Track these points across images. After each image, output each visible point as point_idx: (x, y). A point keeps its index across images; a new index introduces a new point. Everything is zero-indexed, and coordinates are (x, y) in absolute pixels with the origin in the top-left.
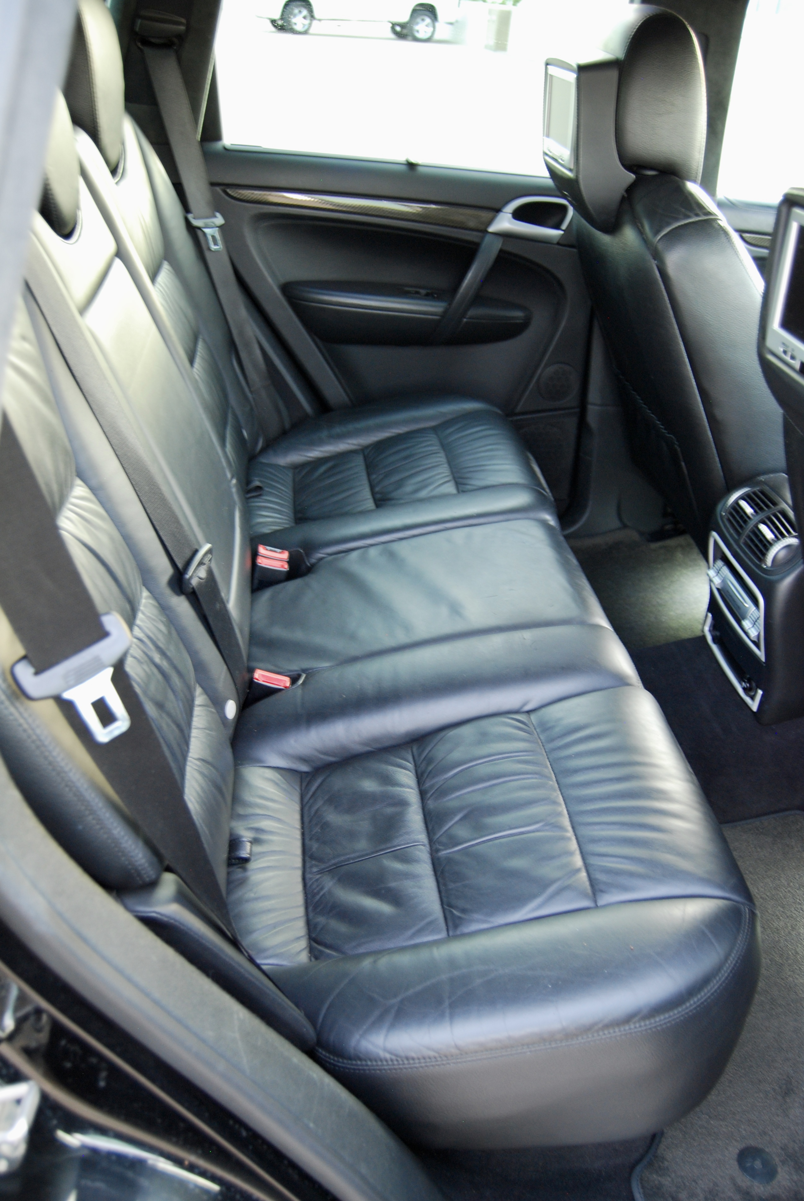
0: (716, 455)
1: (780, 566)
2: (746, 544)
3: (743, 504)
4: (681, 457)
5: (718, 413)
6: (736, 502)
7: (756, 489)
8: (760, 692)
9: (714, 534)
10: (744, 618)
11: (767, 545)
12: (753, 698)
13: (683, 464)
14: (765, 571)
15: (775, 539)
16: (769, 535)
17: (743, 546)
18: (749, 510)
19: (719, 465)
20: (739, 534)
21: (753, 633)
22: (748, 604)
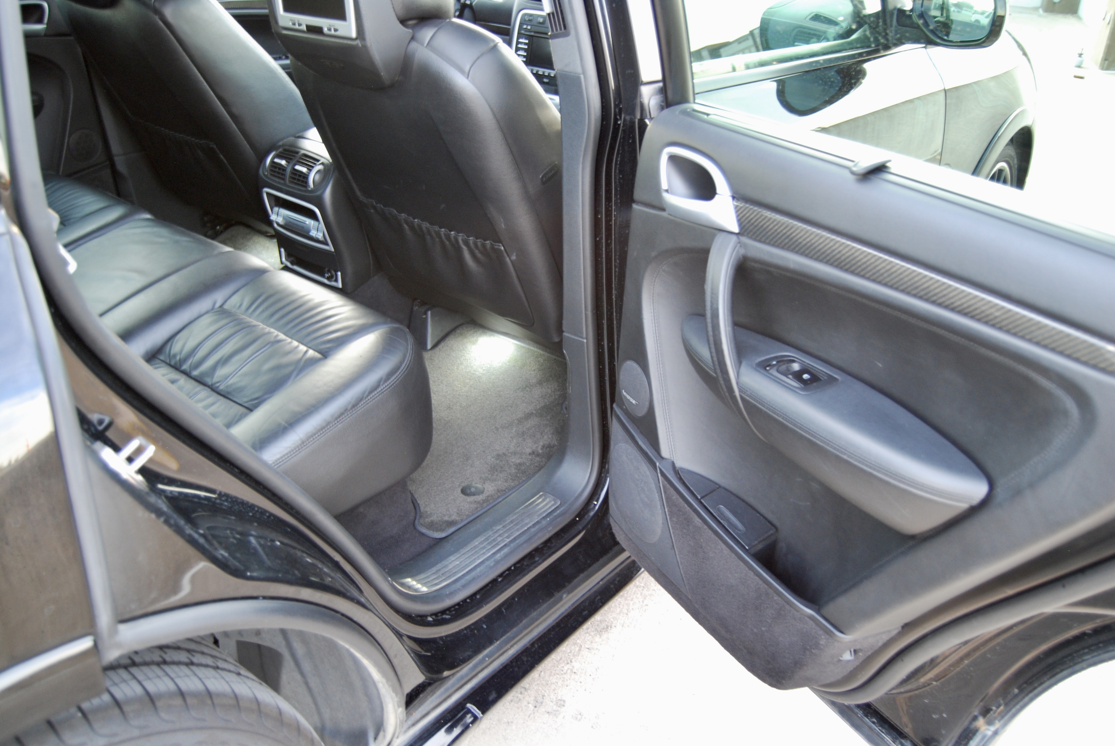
0: (243, 139)
1: (320, 185)
2: (291, 182)
3: (277, 160)
4: (218, 152)
5: (235, 110)
6: (272, 162)
7: (281, 150)
8: (339, 274)
9: (266, 190)
10: (309, 231)
11: (304, 177)
12: (336, 281)
13: (221, 156)
14: (312, 191)
15: (308, 171)
16: (304, 170)
17: (290, 185)
18: (283, 162)
19: (248, 146)
20: (283, 179)
21: (320, 236)
22: (309, 222)
